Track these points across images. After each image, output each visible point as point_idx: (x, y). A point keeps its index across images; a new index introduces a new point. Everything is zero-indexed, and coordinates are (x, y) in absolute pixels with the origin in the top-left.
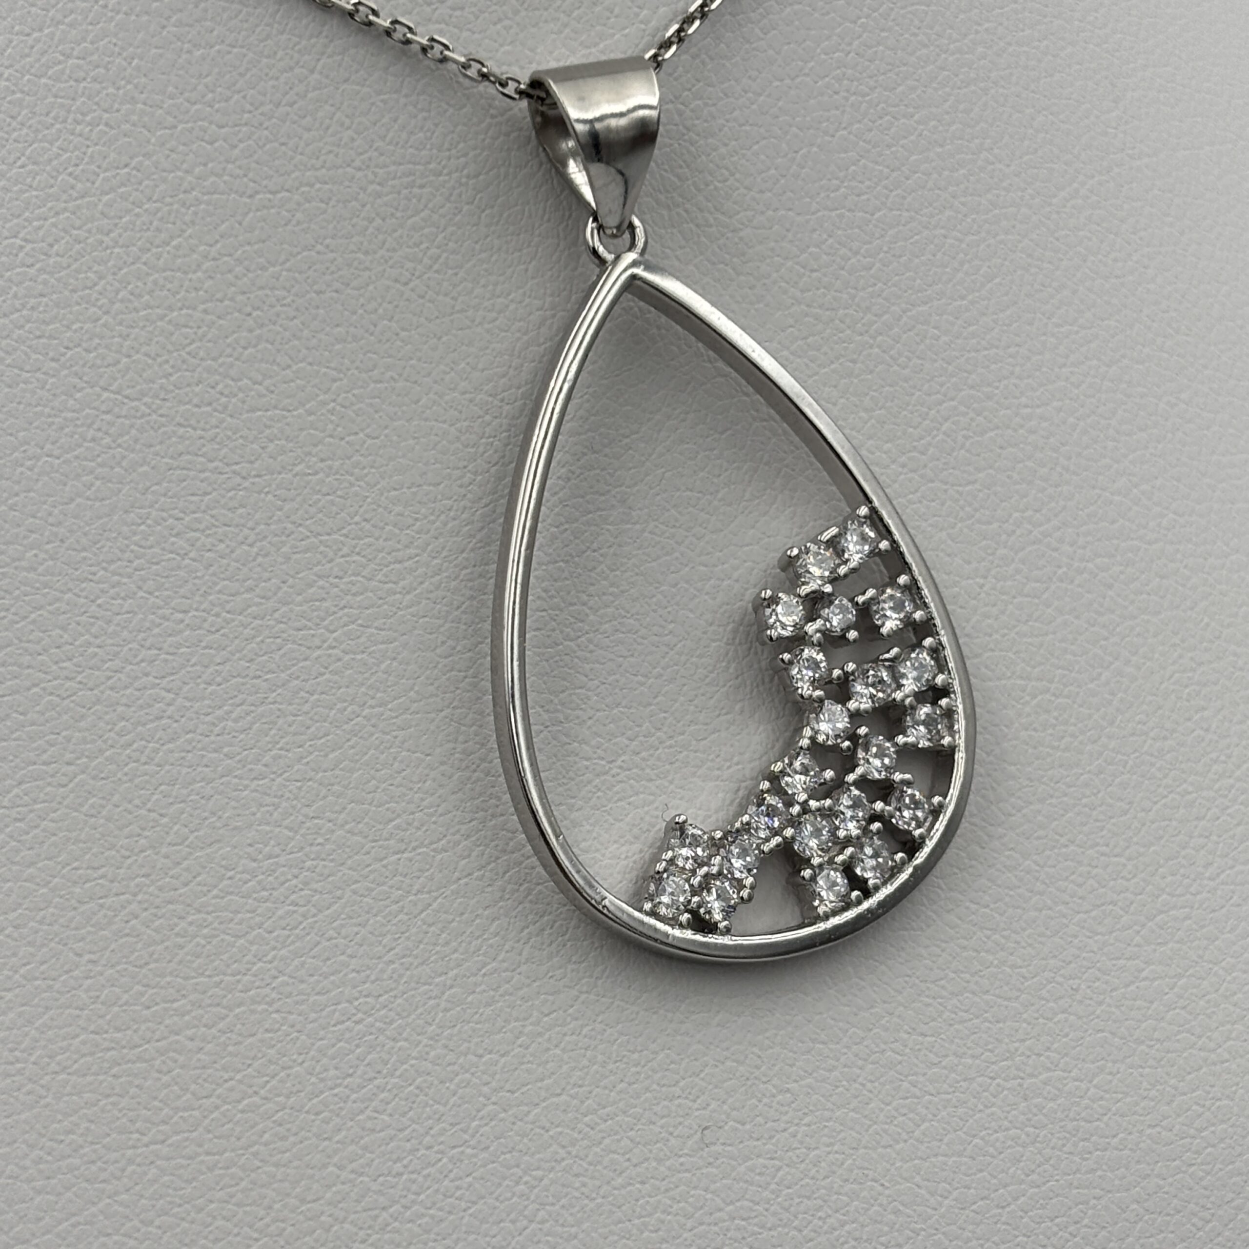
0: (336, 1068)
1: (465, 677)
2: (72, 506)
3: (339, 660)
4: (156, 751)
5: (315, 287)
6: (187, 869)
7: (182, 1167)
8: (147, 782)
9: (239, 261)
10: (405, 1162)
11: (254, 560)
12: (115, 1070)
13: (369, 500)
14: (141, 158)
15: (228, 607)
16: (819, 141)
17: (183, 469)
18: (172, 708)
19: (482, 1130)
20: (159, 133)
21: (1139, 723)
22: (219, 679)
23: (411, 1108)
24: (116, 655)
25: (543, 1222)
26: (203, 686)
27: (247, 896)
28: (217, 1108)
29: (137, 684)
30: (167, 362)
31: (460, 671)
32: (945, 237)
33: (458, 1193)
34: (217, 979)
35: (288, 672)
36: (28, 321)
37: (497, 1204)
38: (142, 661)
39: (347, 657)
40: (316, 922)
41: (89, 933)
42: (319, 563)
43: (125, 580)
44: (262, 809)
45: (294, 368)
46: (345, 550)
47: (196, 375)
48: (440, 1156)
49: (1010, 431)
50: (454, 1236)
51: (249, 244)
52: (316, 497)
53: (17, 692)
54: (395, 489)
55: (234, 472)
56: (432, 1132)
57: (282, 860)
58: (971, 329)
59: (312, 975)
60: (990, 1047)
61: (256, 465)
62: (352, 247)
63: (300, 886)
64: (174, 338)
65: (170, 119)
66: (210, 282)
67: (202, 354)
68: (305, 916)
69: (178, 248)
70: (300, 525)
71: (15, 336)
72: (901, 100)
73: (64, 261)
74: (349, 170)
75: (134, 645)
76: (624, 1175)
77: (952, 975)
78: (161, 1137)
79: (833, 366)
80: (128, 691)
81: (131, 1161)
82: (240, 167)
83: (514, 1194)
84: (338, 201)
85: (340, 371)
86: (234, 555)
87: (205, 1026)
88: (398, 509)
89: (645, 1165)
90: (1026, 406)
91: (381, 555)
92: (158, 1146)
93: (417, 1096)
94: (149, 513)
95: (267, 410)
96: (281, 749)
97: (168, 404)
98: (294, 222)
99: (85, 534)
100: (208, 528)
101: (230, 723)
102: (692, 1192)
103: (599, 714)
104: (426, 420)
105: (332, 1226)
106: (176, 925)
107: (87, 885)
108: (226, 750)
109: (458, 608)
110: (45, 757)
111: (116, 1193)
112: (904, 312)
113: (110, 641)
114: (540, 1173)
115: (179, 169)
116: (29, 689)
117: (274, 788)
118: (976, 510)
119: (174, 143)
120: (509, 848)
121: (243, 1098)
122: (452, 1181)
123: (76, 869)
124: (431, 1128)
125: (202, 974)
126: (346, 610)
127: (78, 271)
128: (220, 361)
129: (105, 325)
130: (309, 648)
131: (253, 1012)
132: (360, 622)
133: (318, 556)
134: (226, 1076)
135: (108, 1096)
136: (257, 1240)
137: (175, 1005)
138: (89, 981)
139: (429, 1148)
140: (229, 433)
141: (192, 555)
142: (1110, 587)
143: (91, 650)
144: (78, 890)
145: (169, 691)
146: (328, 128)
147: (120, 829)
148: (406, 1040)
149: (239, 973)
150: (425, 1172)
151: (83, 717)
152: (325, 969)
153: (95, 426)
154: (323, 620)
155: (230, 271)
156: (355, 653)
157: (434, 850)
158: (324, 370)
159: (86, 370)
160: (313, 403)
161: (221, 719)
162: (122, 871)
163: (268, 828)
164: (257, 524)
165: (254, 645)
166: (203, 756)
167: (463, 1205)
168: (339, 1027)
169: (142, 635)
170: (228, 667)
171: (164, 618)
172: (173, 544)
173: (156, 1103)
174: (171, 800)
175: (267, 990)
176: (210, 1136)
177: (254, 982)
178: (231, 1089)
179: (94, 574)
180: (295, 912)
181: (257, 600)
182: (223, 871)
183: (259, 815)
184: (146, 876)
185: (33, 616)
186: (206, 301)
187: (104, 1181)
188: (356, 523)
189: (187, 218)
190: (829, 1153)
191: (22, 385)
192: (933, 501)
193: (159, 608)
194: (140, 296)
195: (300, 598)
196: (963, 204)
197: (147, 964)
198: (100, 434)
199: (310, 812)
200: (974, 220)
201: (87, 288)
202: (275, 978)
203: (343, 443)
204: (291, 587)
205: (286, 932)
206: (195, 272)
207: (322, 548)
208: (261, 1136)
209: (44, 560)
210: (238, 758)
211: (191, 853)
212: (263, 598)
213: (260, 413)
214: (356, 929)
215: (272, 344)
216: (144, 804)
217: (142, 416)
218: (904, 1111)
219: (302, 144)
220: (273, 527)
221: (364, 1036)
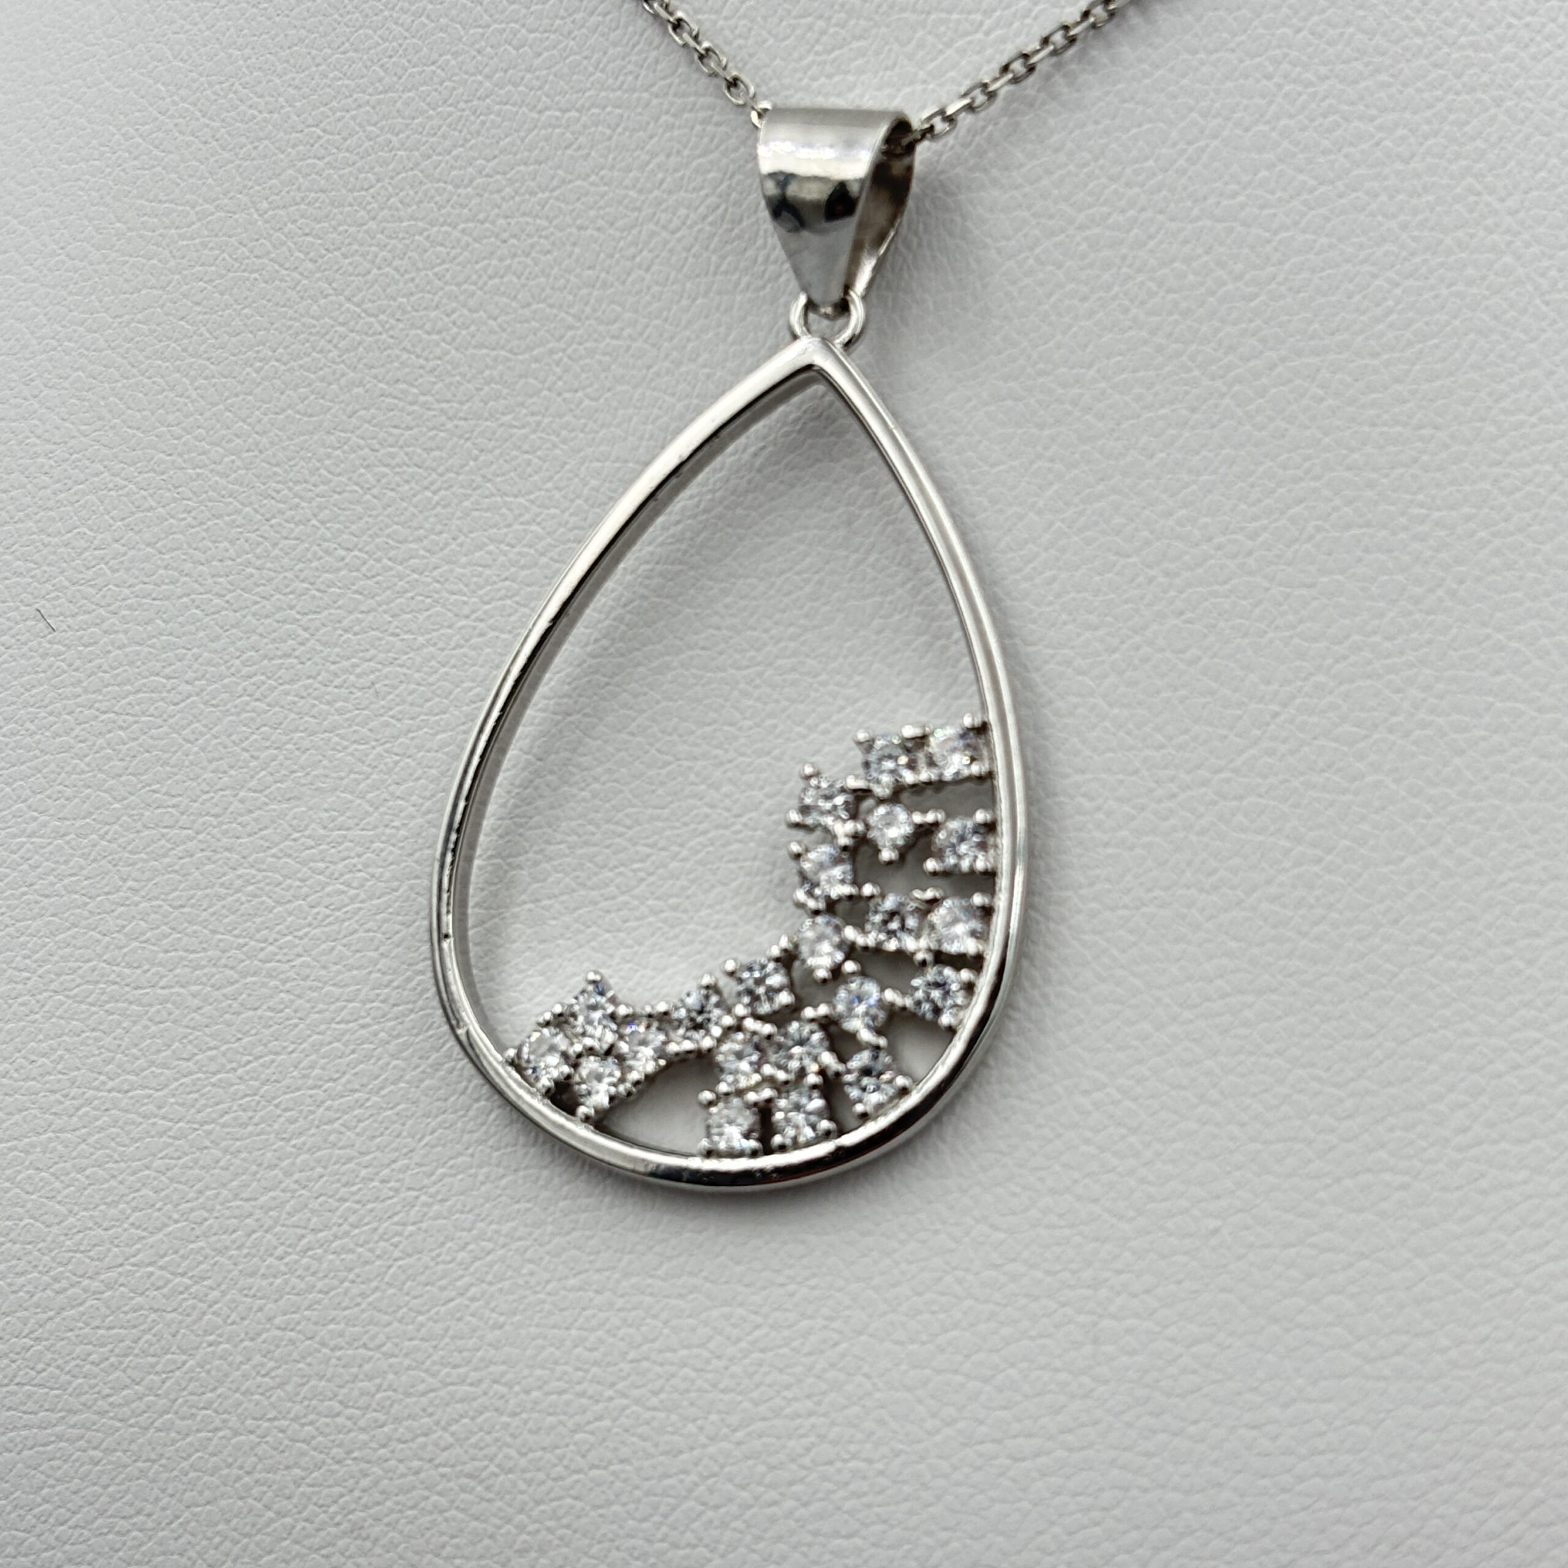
0: (323, 1068)
1: (607, 684)
2: (281, 417)
3: (481, 635)
4: (272, 689)
5: (579, 222)
6: (256, 820)
7: (134, 1123)
8: (253, 719)
9: (511, 181)
10: (354, 1189)
11: (433, 508)
12: (107, 1007)
13: (568, 467)
14: (449, 57)
15: (392, 553)
16: (1226, 133)
17: (395, 398)
18: (302, 648)
19: (447, 1180)
20: (472, 31)
21: (1432, 931)
22: (357, 628)
23: (382, 1134)
24: (270, 580)
25: (473, 1299)
26: (340, 632)
27: (304, 863)
28: (190, 1073)
29: (277, 616)
30: (413, 280)
31: (604, 675)
32: (1374, 276)
33: (396, 1239)
34: (241, 941)
35: (428, 636)
36: (303, 216)
37: (432, 1264)
38: (292, 593)
39: (492, 634)
40: (360, 909)
41: (142, 860)
42: (495, 526)
43: (304, 504)
44: (352, 776)
45: (534, 307)
46: (527, 517)
47: (436, 298)
48: (391, 1193)
49: (1384, 533)
50: (374, 1284)
51: (526, 164)
52: (514, 453)
53: (167, 598)
54: (598, 460)
55: (442, 410)
56: (394, 1166)
57: (351, 834)
58: (1373, 396)
59: (336, 964)
60: (1074, 1266)
61: (465, 407)
62: (627, 182)
63: (360, 867)
64: (426, 256)
65: (486, 17)
66: (477, 200)
67: (448, 276)
68: (353, 899)
69: (456, 158)
70: (489, 480)
71: (286, 230)
72: (1362, 98)
73: (353, 157)
74: (646, 95)
75: (289, 575)
76: (582, 1277)
77: (1057, 1168)
78: (126, 1087)
79: (1162, 411)
80: (269, 620)
81: (89, 1102)
82: (538, 78)
83: (453, 1260)
84: (625, 129)
85: (580, 319)
86: (415, 500)
87: (213, 986)
88: (594, 483)
89: (607, 1273)
90: (1421, 505)
91: (562, 530)
92: (119, 1095)
93: (393, 1123)
94: (349, 439)
95: (494, 349)
96: (392, 717)
97: (401, 326)
98: (575, 146)
99: (284, 449)
100: (398, 465)
101: (352, 678)
102: (648, 1321)
103: (741, 759)
104: (654, 389)
105: (254, 1232)
106: (224, 874)
107: (159, 811)
108: (339, 704)
109: (625, 605)
110: (167, 671)
111: (61, 1130)
112: (1283, 360)
113: (269, 565)
114: (489, 1245)
115: (480, 73)
116: (180, 598)
117: (371, 757)
118: (1301, 621)
119: (483, 44)
120: (589, 883)
121: (219, 1072)
122: (397, 1224)
123: (154, 791)
124: (394, 1161)
125: (230, 932)
126: (507, 583)
127: (360, 171)
128: (465, 286)
129: (367, 232)
130: (457, 615)
131: (264, 985)
132: (517, 598)
133: (497, 517)
134: (213, 1043)
135: (93, 1030)
136: (176, 1222)
137: (192, 956)
138: (122, 909)
139: (383, 1181)
140: (449, 367)
141: (375, 491)
142: (1461, 753)
143: (250, 570)
144: (147, 813)
145: (306, 630)
146: (634, 46)
147: (210, 762)
148: (405, 1059)
149: (265, 941)
150: (370, 1206)
151: (218, 638)
152: (351, 961)
153: (328, 337)
154: (481, 588)
155: (499, 191)
156: (502, 631)
157: (509, 864)
158: (562, 315)
159: (338, 276)
160: (541, 349)
161: (345, 671)
162: (196, 805)
163: (349, 797)
164: (448, 470)
165: (403, 600)
166: (314, 706)
167: (397, 1253)
168: (343, 1026)
169: (301, 566)
170: (370, 617)
171: (326, 552)
172: (361, 475)
173: (134, 1051)
174: (268, 744)
175: (286, 966)
176: (172, 1100)
177: (276, 954)
178: (212, 1059)
179: (278, 492)
180: (343, 892)
181: (422, 552)
182: (290, 830)
183: (345, 782)
184: (216, 816)
185: (210, 523)
186: (467, 221)
187: (55, 1114)
188: (547, 490)
189: (474, 128)
190: (825, 1327)
191: (277, 283)
192: (1245, 598)
193: (326, 540)
194: (409, 206)
195: (464, 560)
196: (1414, 239)
197: (182, 906)
198: (330, 347)
199: (399, 791)
200: (1425, 261)
201: (362, 189)
202: (300, 956)
203: (559, 399)
204: (461, 545)
205: (328, 912)
206: (466, 187)
207: (504, 510)
208: (222, 1116)
209: (239, 468)
210: (347, 716)
211: (266, 804)
212: (429, 551)
213: (484, 351)
214: (398, 927)
215: (519, 278)
216: (242, 741)
217: (374, 334)
218: (935, 1308)
219: (605, 60)
220: (461, 478)
221: (363, 1043)
